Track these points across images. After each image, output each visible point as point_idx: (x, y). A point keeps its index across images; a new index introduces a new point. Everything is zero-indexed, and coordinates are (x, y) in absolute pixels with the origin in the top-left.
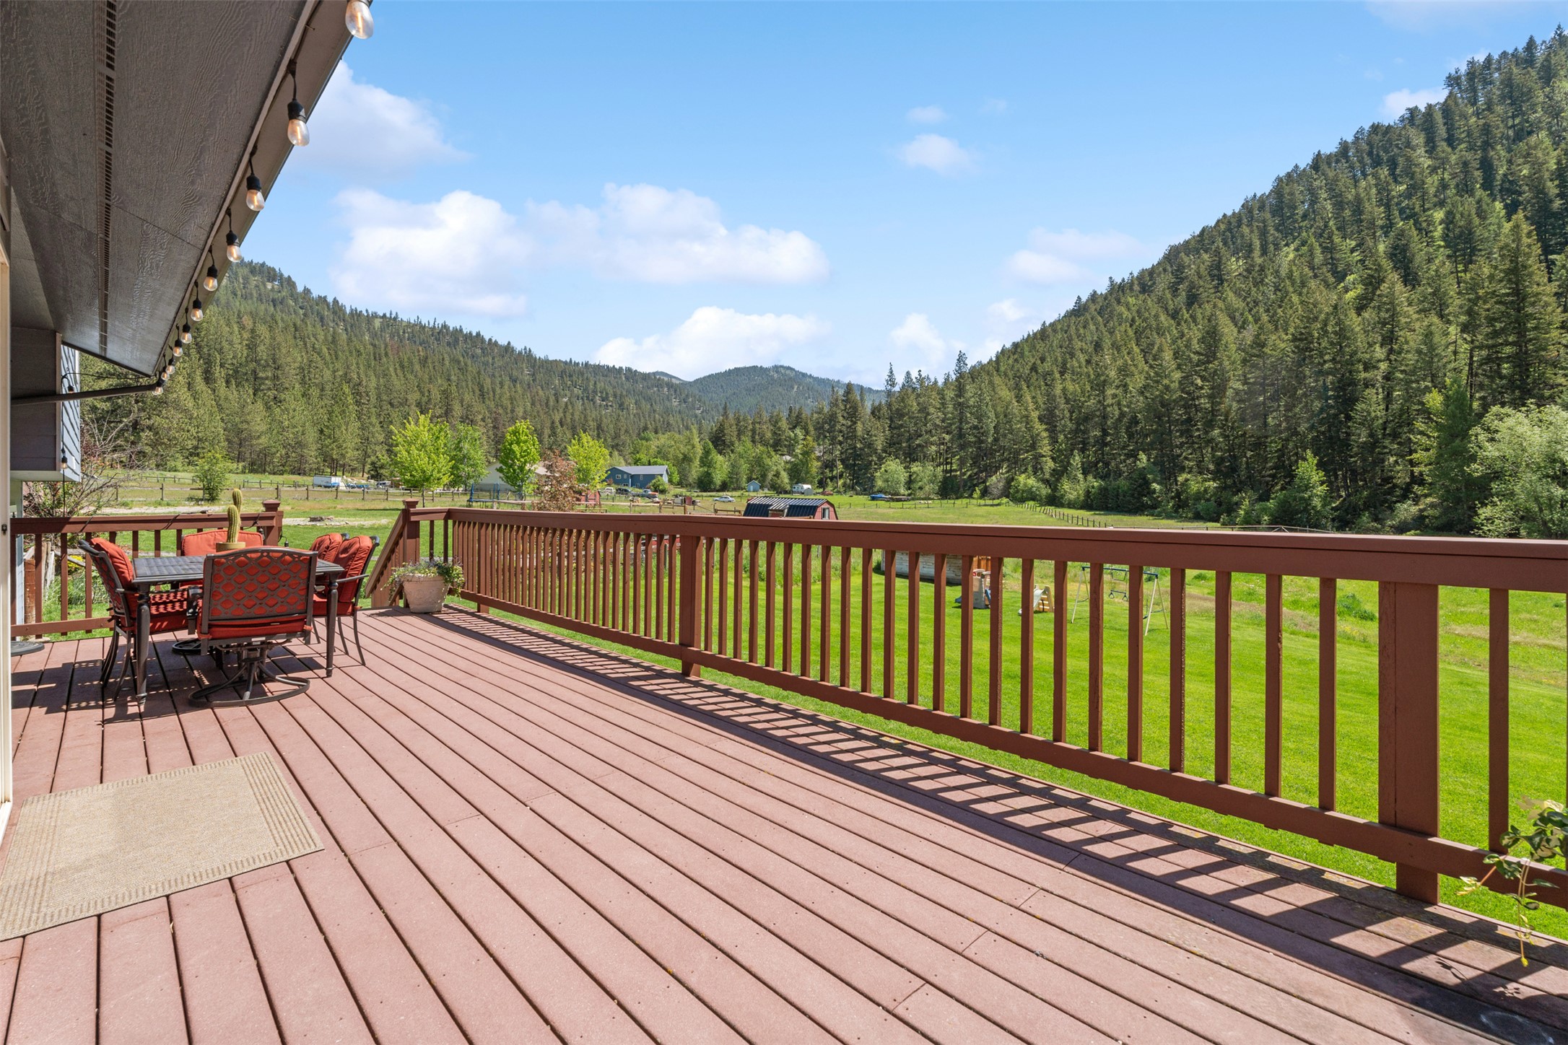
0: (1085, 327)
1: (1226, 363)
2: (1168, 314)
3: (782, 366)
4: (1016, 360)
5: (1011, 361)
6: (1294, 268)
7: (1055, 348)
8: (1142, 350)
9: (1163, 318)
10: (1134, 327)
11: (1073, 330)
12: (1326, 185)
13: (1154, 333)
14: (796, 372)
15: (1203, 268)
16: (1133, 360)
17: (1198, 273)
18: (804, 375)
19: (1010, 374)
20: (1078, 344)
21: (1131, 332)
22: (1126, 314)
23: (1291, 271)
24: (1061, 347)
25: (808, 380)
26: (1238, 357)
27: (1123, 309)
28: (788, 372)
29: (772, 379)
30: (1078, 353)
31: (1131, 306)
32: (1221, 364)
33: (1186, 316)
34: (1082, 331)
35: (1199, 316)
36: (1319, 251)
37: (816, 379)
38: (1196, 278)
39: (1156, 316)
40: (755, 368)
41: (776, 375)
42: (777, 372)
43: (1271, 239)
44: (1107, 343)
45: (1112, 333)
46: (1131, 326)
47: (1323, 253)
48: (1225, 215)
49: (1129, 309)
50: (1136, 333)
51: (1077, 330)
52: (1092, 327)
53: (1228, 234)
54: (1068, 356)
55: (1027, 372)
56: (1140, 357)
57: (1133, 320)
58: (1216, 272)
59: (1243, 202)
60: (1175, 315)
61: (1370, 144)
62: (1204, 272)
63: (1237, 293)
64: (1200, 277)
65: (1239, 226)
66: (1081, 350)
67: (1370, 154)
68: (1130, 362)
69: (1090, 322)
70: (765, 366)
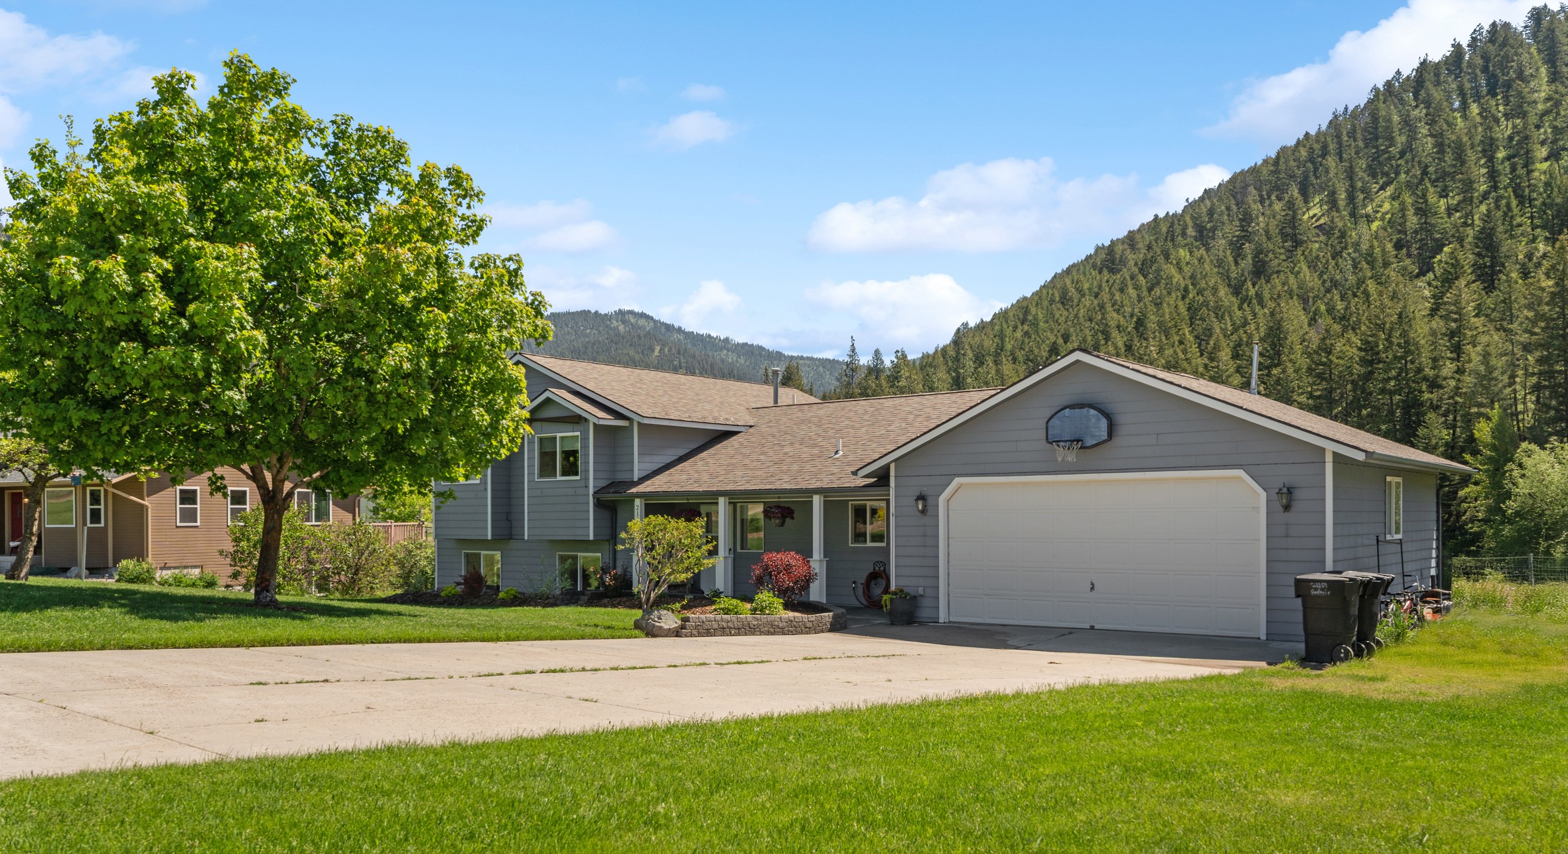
0: (1122, 290)
1: (1290, 371)
2: (1229, 285)
3: (631, 312)
4: (1026, 334)
5: (1019, 334)
6: (1376, 243)
7: (1082, 320)
8: (1197, 337)
9: (1223, 292)
10: (1187, 301)
11: (1105, 296)
12: (1426, 115)
13: (1213, 315)
14: (655, 322)
15: (1273, 223)
16: (1185, 352)
17: (1267, 232)
18: (669, 328)
19: (1020, 355)
20: (1113, 318)
21: (1183, 309)
22: (1177, 278)
23: (1372, 247)
24: (1091, 320)
25: (676, 336)
26: (1304, 362)
27: (1173, 271)
28: (642, 322)
29: (618, 334)
30: (1114, 333)
31: (1183, 264)
32: (1284, 371)
33: (1252, 292)
34: (1117, 296)
35: (1266, 295)
36: (1412, 211)
37: (690, 335)
38: (1264, 239)
39: (1215, 290)
40: (585, 314)
41: (621, 328)
42: (623, 322)
43: (1359, 184)
44: (1152, 323)
45: (1158, 304)
46: (1183, 298)
47: (1416, 214)
48: (1307, 134)
49: (1180, 269)
50: (1189, 309)
51: (1113, 295)
52: (1132, 292)
53: (1309, 164)
54: (1100, 336)
55: (1045, 354)
56: (1194, 349)
57: (1186, 290)
58: (1289, 230)
59: (1331, 117)
60: (1237, 290)
61: (1486, 58)
62: (1274, 231)
63: (1312, 266)
64: (1269, 238)
65: (1324, 156)
66: (1118, 327)
67: (1485, 69)
68: (1181, 356)
69: (1129, 283)
70: (603, 311)
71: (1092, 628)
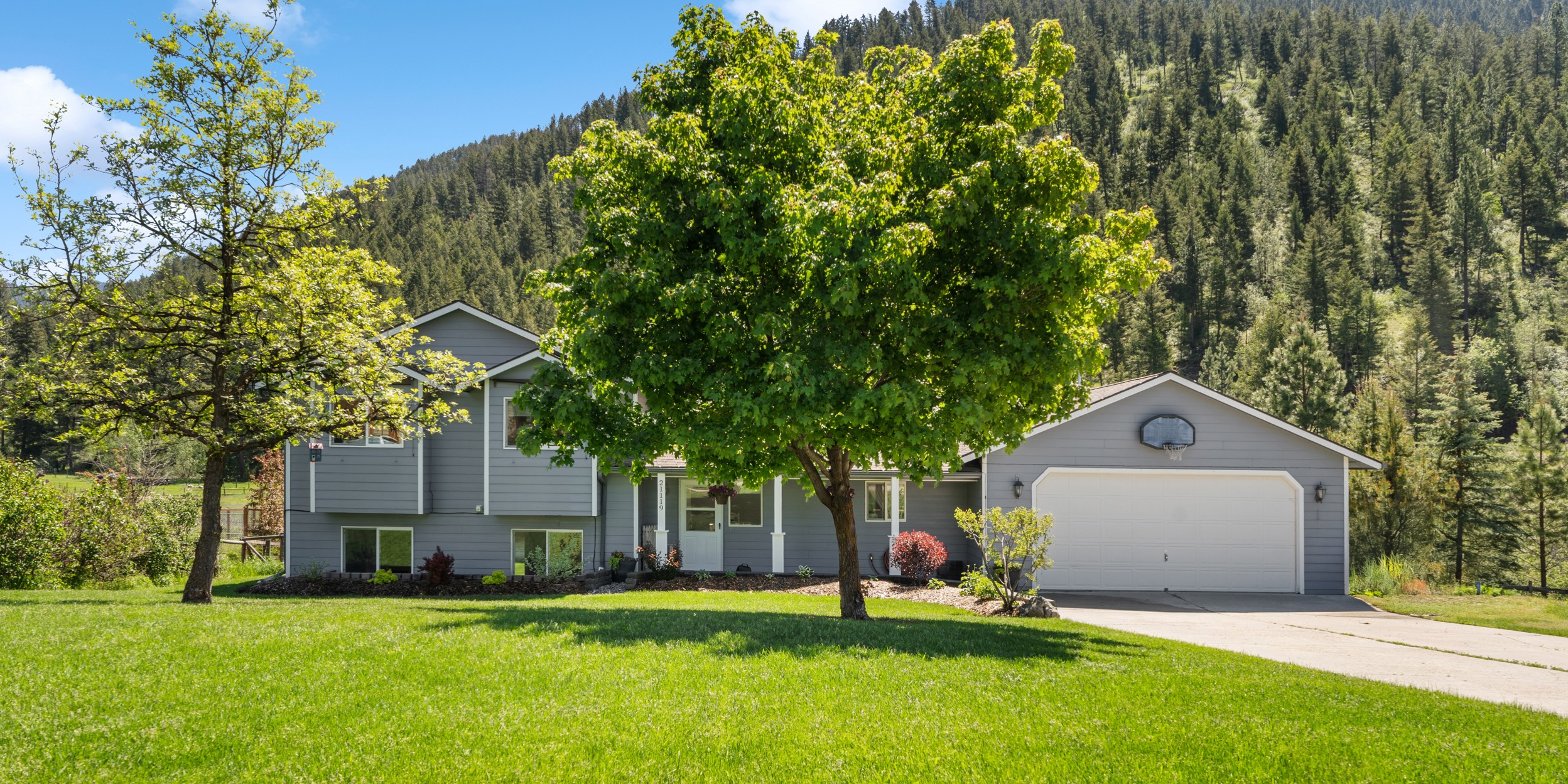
71: (1166, 590)
